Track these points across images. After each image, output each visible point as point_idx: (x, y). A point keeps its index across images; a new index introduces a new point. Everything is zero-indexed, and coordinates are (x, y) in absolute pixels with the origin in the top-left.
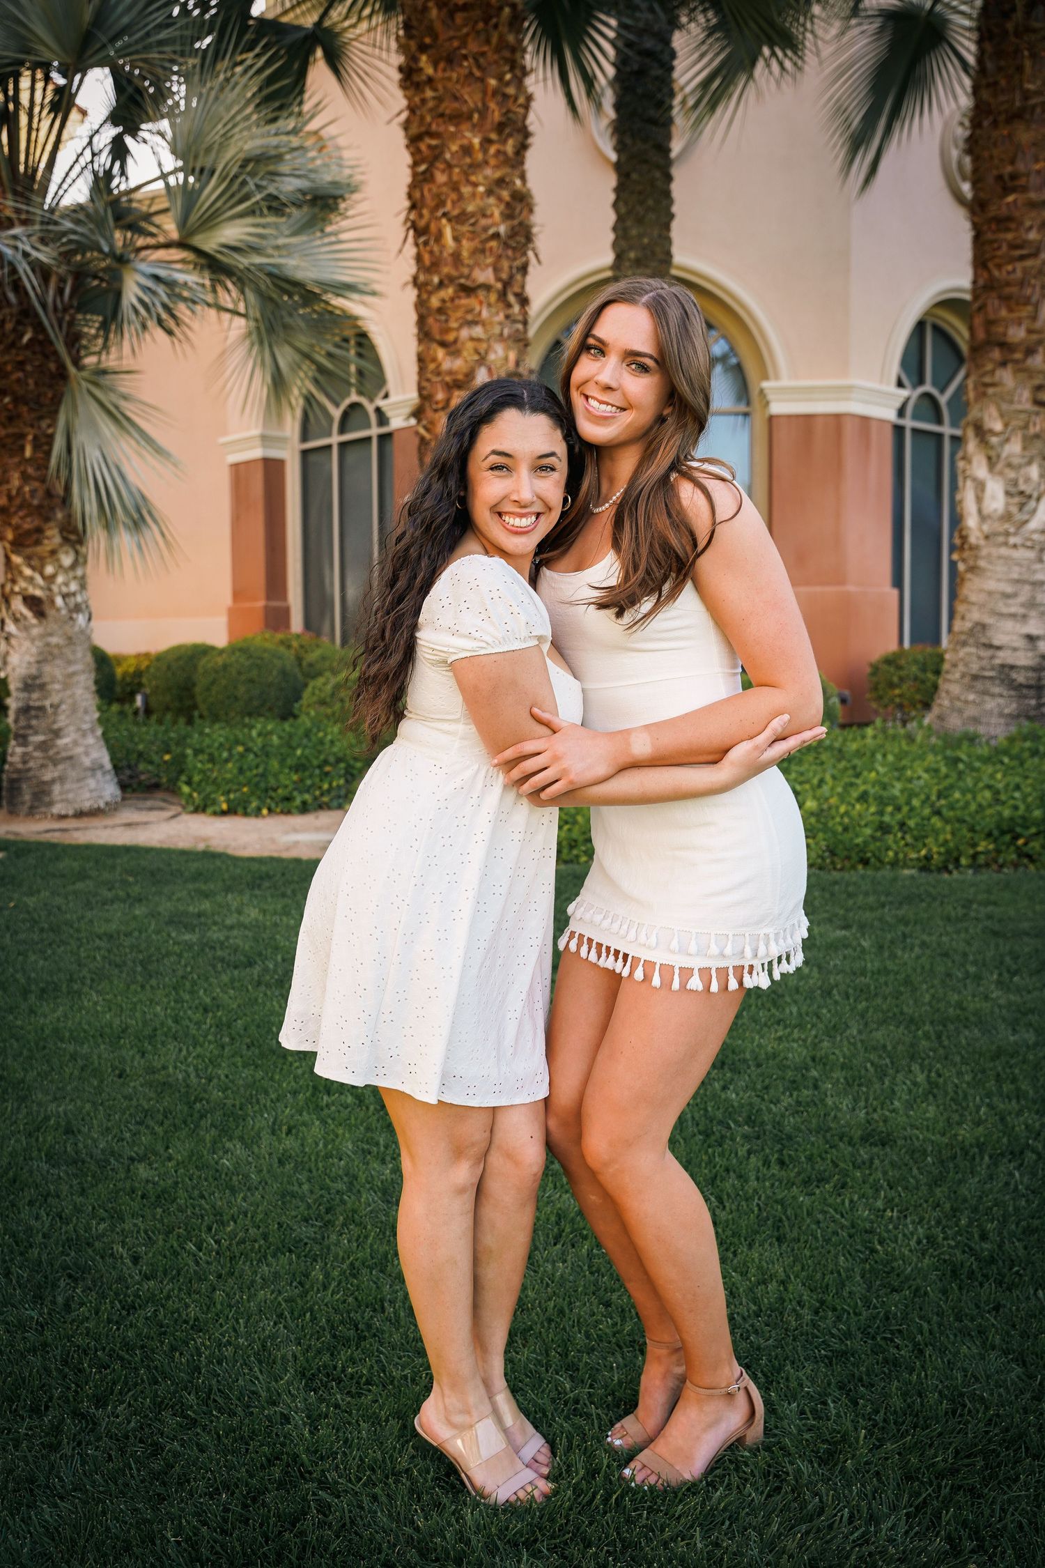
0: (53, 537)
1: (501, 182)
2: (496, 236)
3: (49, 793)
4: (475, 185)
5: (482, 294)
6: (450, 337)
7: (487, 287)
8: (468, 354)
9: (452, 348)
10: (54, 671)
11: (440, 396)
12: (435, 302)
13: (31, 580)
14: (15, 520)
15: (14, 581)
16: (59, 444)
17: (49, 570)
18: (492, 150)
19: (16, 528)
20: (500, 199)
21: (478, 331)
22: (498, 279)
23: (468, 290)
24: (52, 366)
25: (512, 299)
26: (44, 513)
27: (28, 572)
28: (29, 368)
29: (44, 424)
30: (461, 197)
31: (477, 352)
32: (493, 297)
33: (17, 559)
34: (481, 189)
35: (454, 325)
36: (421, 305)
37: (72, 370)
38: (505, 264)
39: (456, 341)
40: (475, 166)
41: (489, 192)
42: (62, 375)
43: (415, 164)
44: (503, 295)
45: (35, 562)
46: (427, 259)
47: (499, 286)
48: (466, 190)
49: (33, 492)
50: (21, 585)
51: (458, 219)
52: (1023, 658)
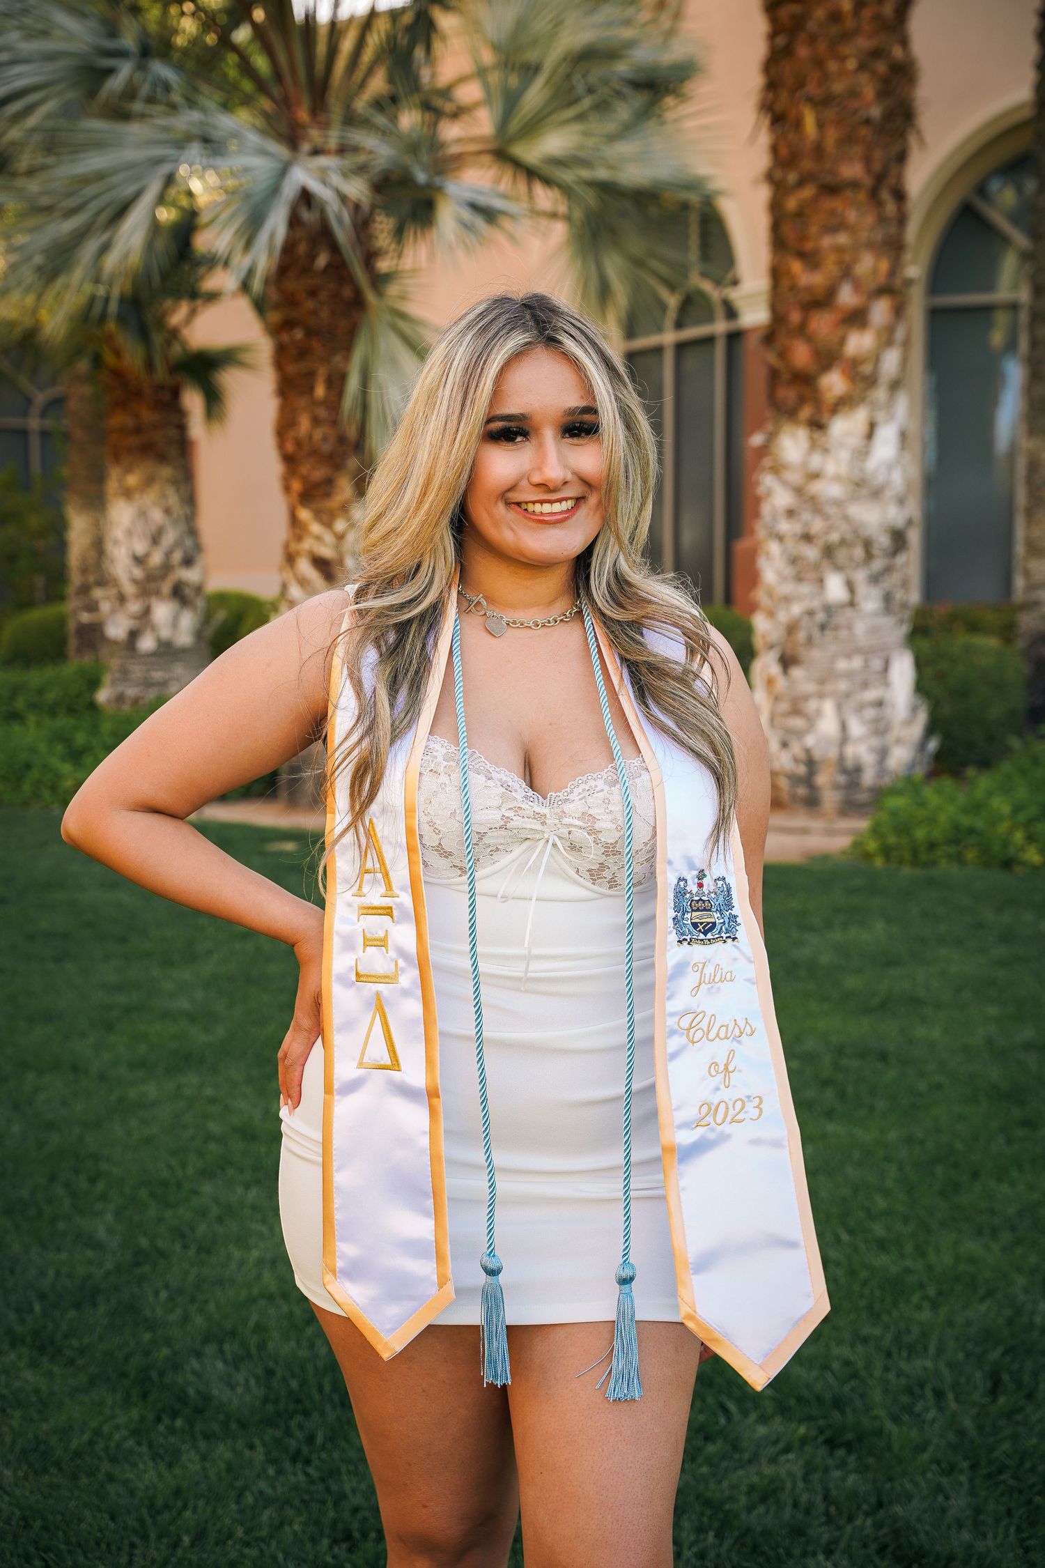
0: (345, 487)
1: (877, 53)
2: (868, 121)
4: (843, 59)
5: (848, 193)
6: (809, 246)
7: (854, 185)
8: (830, 267)
9: (811, 259)
11: (795, 317)
12: (792, 204)
13: (318, 538)
14: (304, 469)
15: (299, 539)
16: (353, 383)
17: (340, 525)
18: (867, 13)
19: (304, 479)
20: (873, 73)
21: (842, 239)
22: (868, 170)
23: (832, 189)
24: (347, 292)
25: (885, 195)
26: (335, 461)
27: (316, 528)
28: (323, 295)
29: (338, 359)
30: (825, 78)
31: (841, 262)
32: (862, 196)
33: (304, 514)
34: (851, 64)
35: (814, 229)
36: (775, 207)
37: (370, 297)
38: (878, 154)
39: (816, 251)
40: (846, 37)
41: (862, 67)
42: (358, 303)
43: (772, 36)
44: (874, 193)
45: (325, 517)
46: (784, 152)
47: (868, 181)
48: (833, 66)
49: (325, 439)
50: (308, 544)
51: (822, 102)
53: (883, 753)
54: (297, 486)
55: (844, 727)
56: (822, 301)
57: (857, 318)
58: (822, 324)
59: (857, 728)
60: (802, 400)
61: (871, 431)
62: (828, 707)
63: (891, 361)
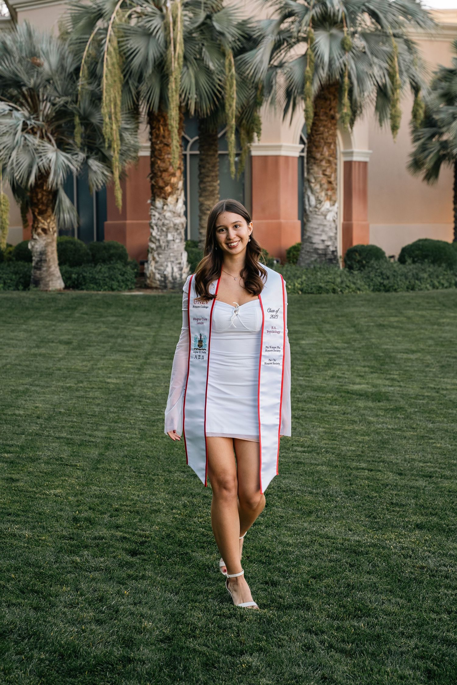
0: (49, 211)
3: (48, 284)
6: (162, 157)
8: (167, 162)
9: (163, 161)
10: (49, 249)
11: (159, 174)
12: (157, 147)
13: (43, 223)
14: (40, 207)
15: (38, 224)
17: (48, 221)
19: (39, 209)
21: (169, 156)
23: (167, 145)
26: (47, 205)
27: (43, 221)
30: (165, 120)
31: (169, 161)
33: (40, 218)
35: (163, 154)
36: (152, 147)
39: (164, 159)
45: (45, 218)
46: (155, 135)
49: (45, 199)
50: (40, 225)
51: (164, 126)
52: (321, 246)
53: (181, 275)
54: (37, 211)
55: (173, 268)
56: (166, 170)
57: (174, 175)
58: (165, 175)
59: (176, 270)
60: (161, 193)
61: (177, 201)
62: (169, 264)
63: (180, 184)
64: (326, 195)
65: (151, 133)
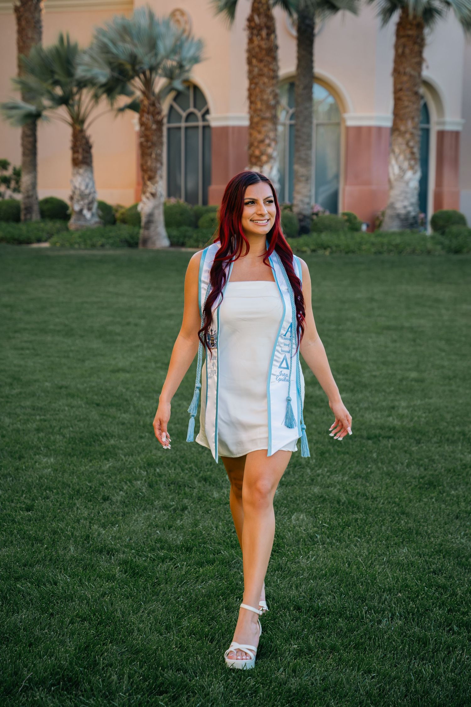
3: (155, 242)
5: (267, 120)
6: (259, 129)
10: (157, 212)
11: (256, 144)
15: (146, 188)
21: (266, 129)
27: (151, 186)
35: (260, 126)
38: (273, 111)
44: (272, 120)
48: (264, 93)
50: (149, 189)
51: (262, 100)
52: (403, 212)
54: (146, 177)
56: (262, 141)
57: (269, 145)
58: (261, 145)
60: (257, 161)
61: (271, 168)
63: (276, 154)
64: (410, 164)
65: (250, 108)
